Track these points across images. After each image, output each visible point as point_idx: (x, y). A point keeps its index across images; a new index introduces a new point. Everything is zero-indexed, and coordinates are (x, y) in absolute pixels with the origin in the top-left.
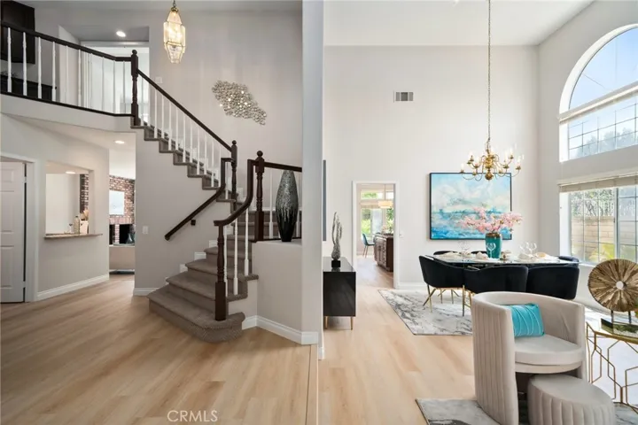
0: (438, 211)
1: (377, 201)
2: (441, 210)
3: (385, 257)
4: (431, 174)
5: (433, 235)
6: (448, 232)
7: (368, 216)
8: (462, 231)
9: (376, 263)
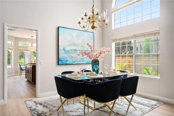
0: (63, 49)
1: (27, 47)
2: (64, 48)
3: (31, 76)
4: (58, 27)
5: (60, 63)
6: (67, 60)
7: (22, 56)
8: (74, 60)
9: (26, 80)
